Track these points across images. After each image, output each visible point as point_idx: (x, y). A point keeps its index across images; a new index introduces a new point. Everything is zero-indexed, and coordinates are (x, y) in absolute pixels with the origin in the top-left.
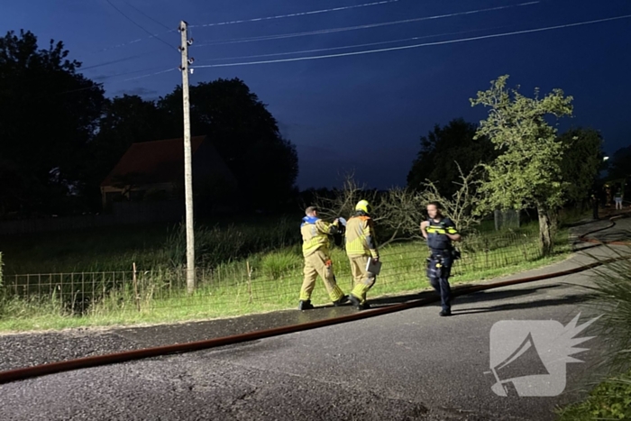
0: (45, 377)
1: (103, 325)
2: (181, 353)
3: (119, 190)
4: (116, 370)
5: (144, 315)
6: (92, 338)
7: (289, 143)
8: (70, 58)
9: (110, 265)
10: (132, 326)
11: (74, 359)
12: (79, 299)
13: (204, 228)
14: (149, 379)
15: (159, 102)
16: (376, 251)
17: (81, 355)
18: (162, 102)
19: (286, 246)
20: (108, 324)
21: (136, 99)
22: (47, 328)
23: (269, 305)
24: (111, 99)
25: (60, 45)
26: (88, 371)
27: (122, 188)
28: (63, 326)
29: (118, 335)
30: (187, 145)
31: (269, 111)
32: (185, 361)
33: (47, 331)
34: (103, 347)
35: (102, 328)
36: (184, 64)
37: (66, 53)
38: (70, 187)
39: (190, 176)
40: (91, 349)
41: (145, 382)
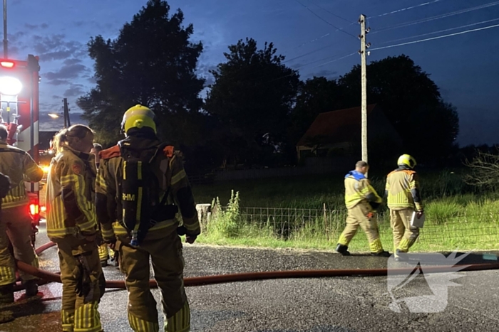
0: (268, 281)
1: (303, 248)
2: (363, 277)
3: (308, 148)
4: (315, 283)
5: (332, 244)
6: (296, 256)
7: (450, 106)
8: (277, 54)
9: (304, 204)
10: (323, 251)
11: (285, 271)
12: (286, 227)
13: (375, 179)
14: (339, 293)
15: (340, 80)
16: (420, 204)
17: (289, 268)
18: (342, 80)
19: (447, 196)
20: (306, 248)
21: (322, 80)
22: (266, 246)
23: (435, 246)
24: (305, 81)
25: (271, 46)
26: (296, 280)
27: (311, 147)
28: (276, 246)
29: (314, 257)
30: (364, 112)
31: (431, 80)
32: (366, 283)
33: (266, 248)
34: (305, 264)
35: (302, 250)
36: (363, 49)
37: (274, 51)
38: (276, 147)
39: (366, 137)
40: (296, 265)
41: (336, 295)
